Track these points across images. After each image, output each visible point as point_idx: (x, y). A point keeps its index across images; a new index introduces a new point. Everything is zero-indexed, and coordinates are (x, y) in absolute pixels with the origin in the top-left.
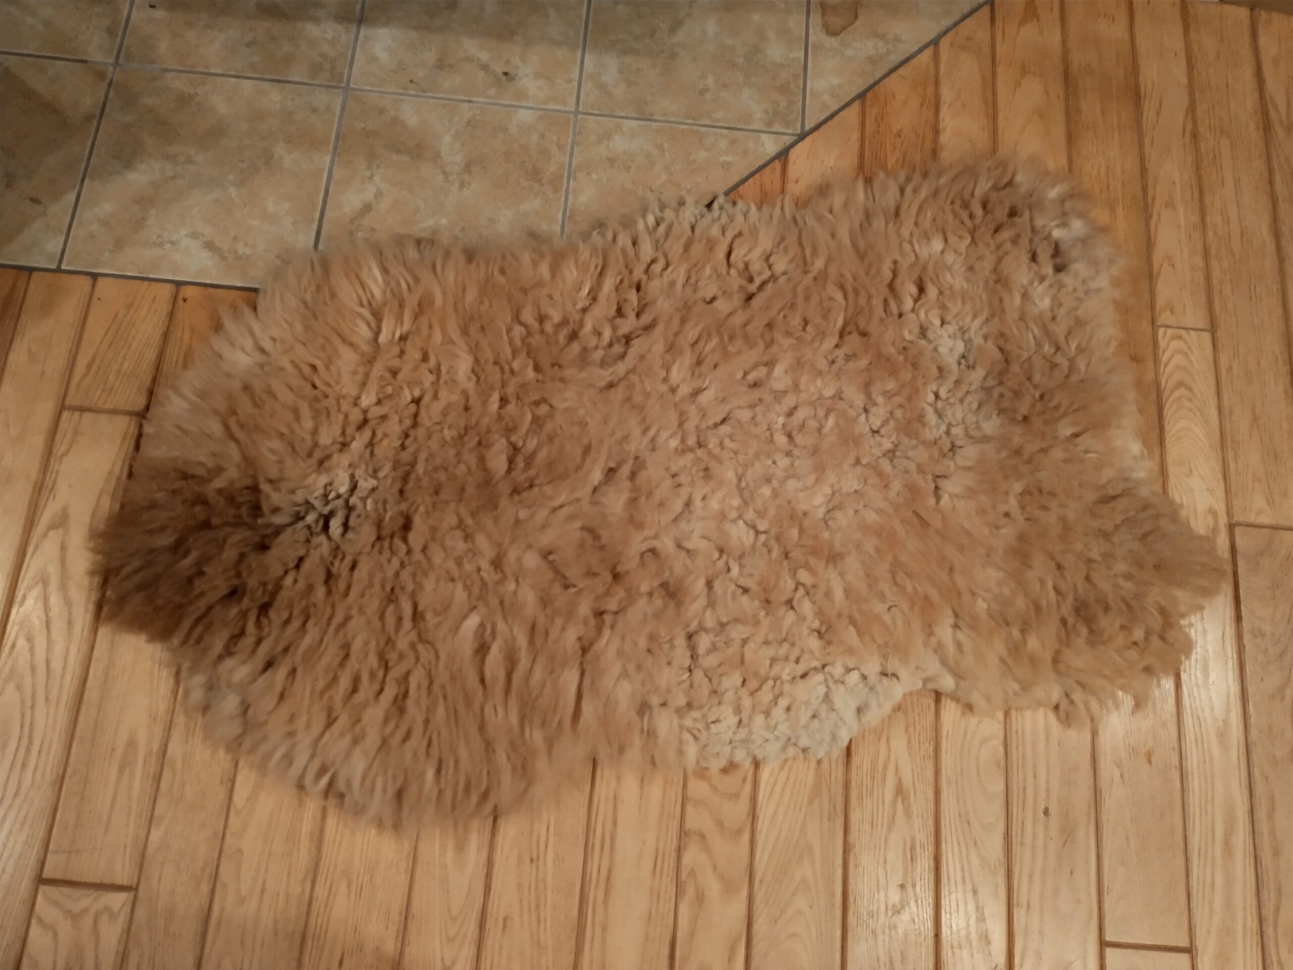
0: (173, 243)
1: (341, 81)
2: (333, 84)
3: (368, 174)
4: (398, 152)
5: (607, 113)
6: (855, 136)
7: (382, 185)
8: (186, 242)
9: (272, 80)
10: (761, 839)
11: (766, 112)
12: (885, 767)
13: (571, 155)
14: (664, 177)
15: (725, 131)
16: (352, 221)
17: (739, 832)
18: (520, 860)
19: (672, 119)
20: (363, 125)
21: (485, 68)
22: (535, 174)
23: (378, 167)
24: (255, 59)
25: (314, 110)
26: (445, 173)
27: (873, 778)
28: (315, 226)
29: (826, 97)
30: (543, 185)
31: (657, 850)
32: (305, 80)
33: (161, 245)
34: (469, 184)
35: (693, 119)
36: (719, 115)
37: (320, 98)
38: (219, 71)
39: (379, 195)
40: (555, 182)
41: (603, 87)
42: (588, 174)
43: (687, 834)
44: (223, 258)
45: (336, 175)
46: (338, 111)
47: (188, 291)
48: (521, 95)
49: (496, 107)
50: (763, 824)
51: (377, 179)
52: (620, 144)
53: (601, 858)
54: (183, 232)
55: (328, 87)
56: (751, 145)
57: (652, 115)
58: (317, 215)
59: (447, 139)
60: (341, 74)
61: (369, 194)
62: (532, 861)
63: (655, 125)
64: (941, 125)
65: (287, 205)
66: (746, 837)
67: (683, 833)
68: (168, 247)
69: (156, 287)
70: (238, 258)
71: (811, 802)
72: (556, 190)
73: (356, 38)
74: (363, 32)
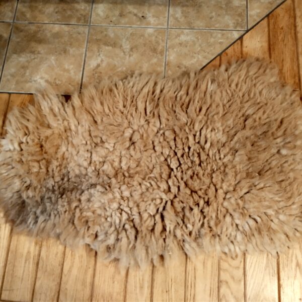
0: (35, 81)
1: (87, 23)
2: (85, 24)
3: (98, 54)
4: (108, 46)
5: (178, 27)
6: (266, 30)
7: (103, 57)
8: (39, 80)
9: (65, 24)
10: (248, 283)
11: (234, 23)
12: (292, 256)
13: (167, 43)
14: (199, 48)
15: (220, 31)
16: (94, 70)
17: (240, 281)
18: (162, 291)
19: (201, 28)
20: (95, 38)
21: (135, 15)
22: (154, 50)
23: (101, 51)
24: (59, 17)
25: (79, 34)
26: (124, 52)
27: (288, 260)
28: (81, 73)
29: (255, 17)
30: (157, 54)
31: (211, 287)
32: (76, 23)
33: (31, 82)
34: (132, 55)
35: (209, 27)
36: (217, 26)
37: (81, 29)
38: (47, 22)
39: (102, 61)
40: (162, 53)
41: (176, 19)
42: (173, 49)
43: (221, 282)
44: (52, 85)
45: (88, 55)
46: (87, 33)
48: (149, 23)
49: (140, 28)
50: (248, 278)
51: (101, 55)
52: (183, 38)
53: (191, 290)
54: (38, 77)
55: (84, 25)
56: (229, 35)
57: (194, 27)
58: (82, 69)
59: (124, 40)
60: (88, 21)
61: (99, 61)
62: (167, 292)
63: (195, 31)
64: (297, 24)
65: (72, 66)
66: (243, 283)
67: (219, 282)
68: (33, 82)
70: (57, 85)
71: (266, 269)
72: (162, 55)
73: (92, 8)
74: (94, 6)
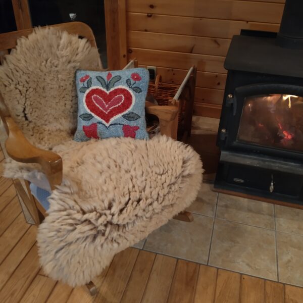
0: (238, 263)
2: (272, 229)
3: (287, 252)
4: (294, 248)
7: (292, 256)
8: (241, 263)
9: (255, 227)
16: (286, 264)
20: (282, 240)
23: (289, 251)
24: (250, 221)
25: (268, 235)
28: (276, 264)
32: (264, 228)
33: (235, 263)
37: (269, 232)
38: (241, 223)
39: (292, 258)
44: (252, 268)
46: (275, 236)
47: (245, 276)
51: (290, 254)
54: (240, 260)
55: (270, 230)
58: (276, 261)
60: (273, 227)
61: (289, 257)
65: (267, 257)
69: (235, 274)
70: (257, 269)
73: (275, 220)
74: (276, 219)
